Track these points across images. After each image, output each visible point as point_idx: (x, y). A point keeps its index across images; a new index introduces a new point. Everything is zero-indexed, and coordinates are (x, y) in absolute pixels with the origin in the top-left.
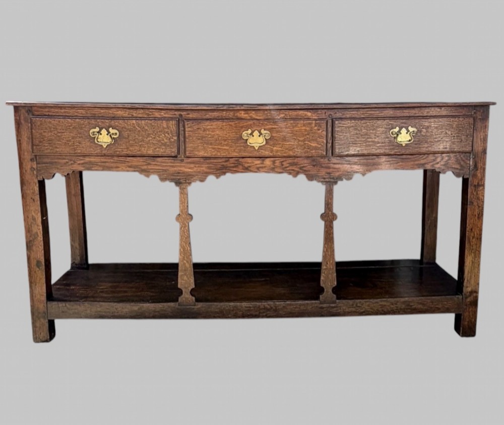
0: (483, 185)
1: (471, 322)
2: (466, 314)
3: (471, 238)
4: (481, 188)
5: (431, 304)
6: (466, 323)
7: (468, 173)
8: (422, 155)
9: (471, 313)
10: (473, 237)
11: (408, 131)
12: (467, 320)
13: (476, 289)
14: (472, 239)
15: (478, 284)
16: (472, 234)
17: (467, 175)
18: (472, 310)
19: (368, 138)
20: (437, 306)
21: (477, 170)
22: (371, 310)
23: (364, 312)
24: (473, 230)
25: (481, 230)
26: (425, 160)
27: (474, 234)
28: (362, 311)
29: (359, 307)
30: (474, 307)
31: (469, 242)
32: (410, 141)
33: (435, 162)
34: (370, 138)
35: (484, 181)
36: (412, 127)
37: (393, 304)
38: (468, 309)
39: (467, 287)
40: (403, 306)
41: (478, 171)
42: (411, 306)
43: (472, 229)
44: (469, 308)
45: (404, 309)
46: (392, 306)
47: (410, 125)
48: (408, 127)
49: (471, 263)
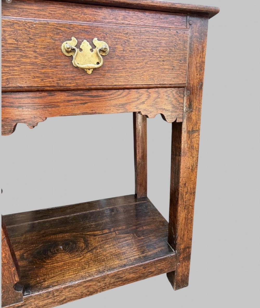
0: (198, 131)
1: (184, 276)
2: (180, 270)
3: (184, 194)
4: (196, 134)
5: (144, 270)
6: (180, 278)
7: (181, 116)
8: (121, 91)
9: (184, 268)
10: (186, 193)
11: (94, 46)
12: (181, 275)
13: (189, 244)
14: (186, 194)
15: (191, 239)
16: (185, 189)
17: (180, 118)
18: (185, 265)
19: (22, 56)
20: (150, 271)
21: (192, 111)
22: (73, 295)
23: (65, 299)
24: (187, 185)
25: (195, 184)
26: (125, 98)
27: (188, 189)
28: (62, 299)
29: (57, 296)
30: (186, 262)
31: (182, 198)
32: (98, 63)
33: (139, 102)
34: (26, 57)
35: (199, 126)
36: (98, 40)
37: (99, 282)
38: (181, 265)
39: (180, 245)
40: (113, 280)
41: (193, 113)
42: (122, 278)
43: (185, 184)
44: (182, 263)
45: (114, 283)
46: (99, 284)
47: (95, 36)
48: (92, 39)
49: (184, 220)
